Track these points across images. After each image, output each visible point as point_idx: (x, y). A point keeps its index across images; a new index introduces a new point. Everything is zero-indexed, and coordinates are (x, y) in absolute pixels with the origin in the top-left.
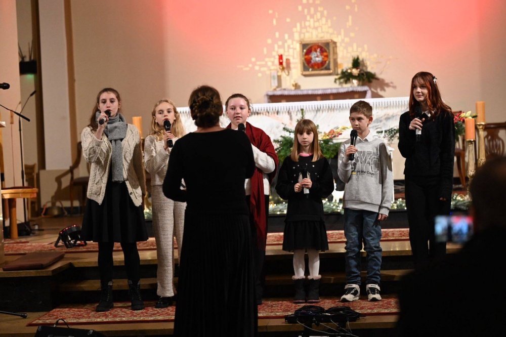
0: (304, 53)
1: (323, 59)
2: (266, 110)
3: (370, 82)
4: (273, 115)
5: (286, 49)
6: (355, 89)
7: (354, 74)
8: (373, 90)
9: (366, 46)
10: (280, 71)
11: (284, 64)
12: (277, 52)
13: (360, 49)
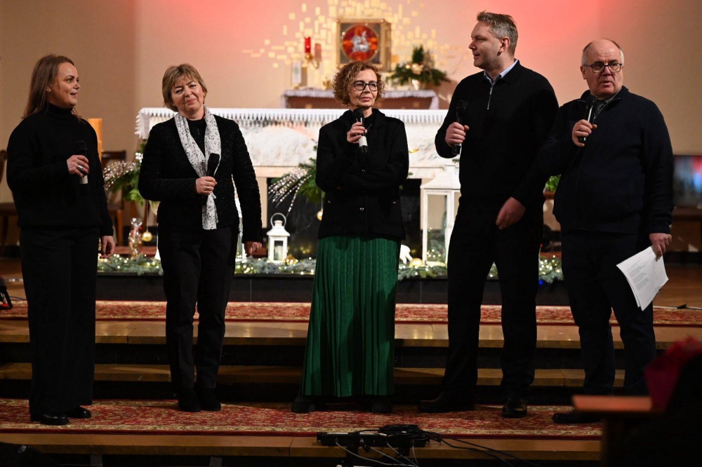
0: (342, 38)
1: (370, 47)
2: (288, 118)
3: (437, 84)
4: (299, 126)
5: (317, 30)
6: (415, 94)
7: (415, 72)
8: (441, 96)
9: (434, 32)
10: (306, 61)
11: (313, 51)
12: (303, 33)
13: (425, 36)
